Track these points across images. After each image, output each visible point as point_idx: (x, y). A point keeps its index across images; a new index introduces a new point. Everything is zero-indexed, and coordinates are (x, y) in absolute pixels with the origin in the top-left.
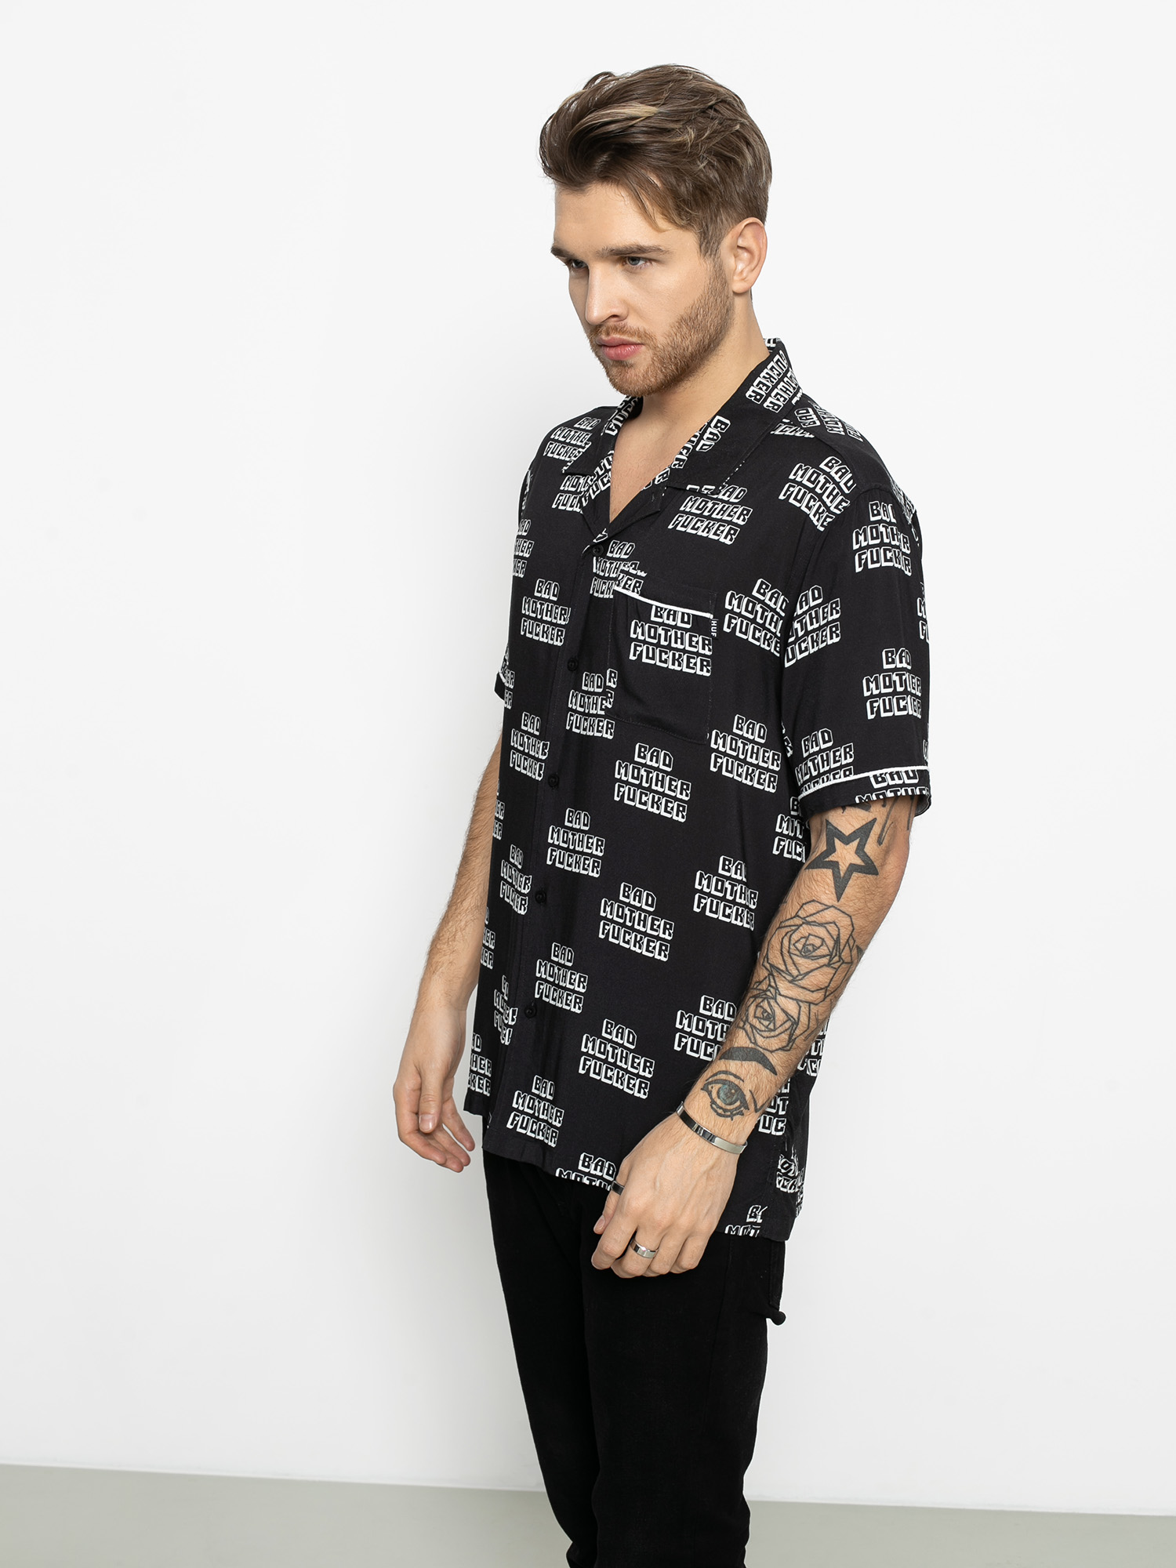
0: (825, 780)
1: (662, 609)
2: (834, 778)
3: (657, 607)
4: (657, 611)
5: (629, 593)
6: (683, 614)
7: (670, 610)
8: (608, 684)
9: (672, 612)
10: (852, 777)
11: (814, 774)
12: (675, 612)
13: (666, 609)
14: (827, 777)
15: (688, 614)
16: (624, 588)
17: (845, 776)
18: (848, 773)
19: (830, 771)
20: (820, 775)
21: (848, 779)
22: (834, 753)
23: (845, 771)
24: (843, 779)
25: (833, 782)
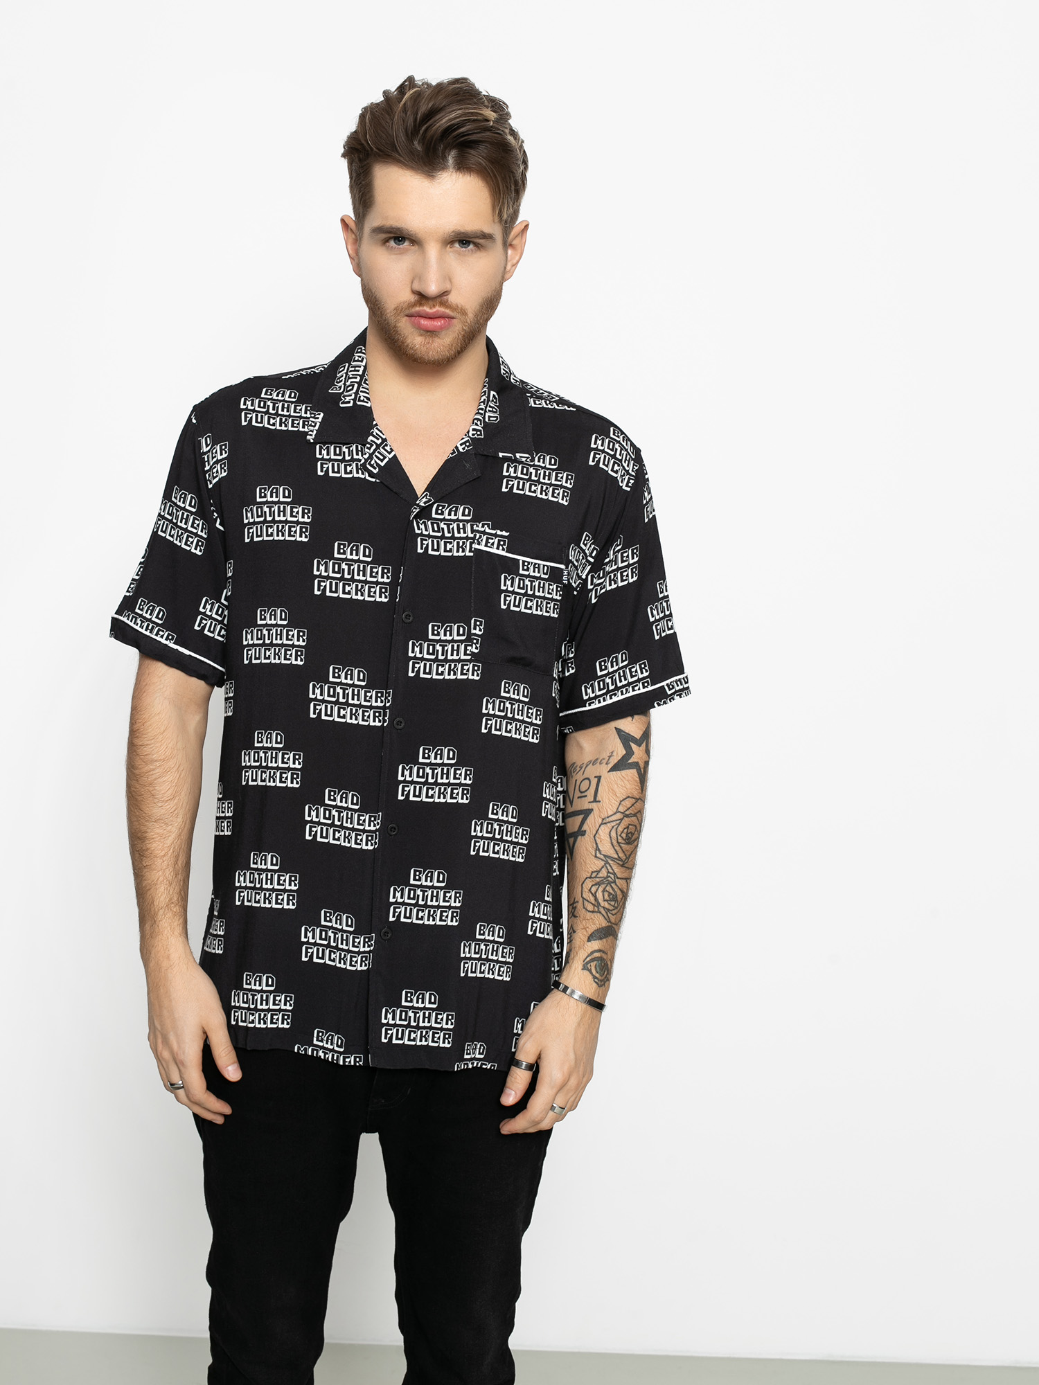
0: (624, 692)
1: (529, 563)
2: (634, 690)
3: (524, 562)
4: (523, 565)
5: (494, 551)
6: (544, 566)
7: (535, 564)
8: (473, 631)
9: (537, 566)
10: (650, 688)
11: (611, 688)
12: (539, 564)
13: (532, 563)
14: (627, 690)
15: (547, 566)
16: (486, 546)
17: (644, 687)
18: (646, 684)
19: (629, 684)
20: (617, 688)
21: (646, 690)
22: (630, 669)
23: (643, 684)
24: (642, 691)
25: (632, 693)
